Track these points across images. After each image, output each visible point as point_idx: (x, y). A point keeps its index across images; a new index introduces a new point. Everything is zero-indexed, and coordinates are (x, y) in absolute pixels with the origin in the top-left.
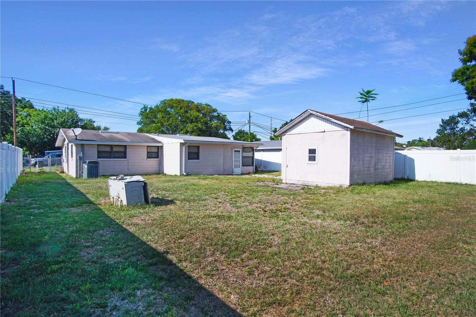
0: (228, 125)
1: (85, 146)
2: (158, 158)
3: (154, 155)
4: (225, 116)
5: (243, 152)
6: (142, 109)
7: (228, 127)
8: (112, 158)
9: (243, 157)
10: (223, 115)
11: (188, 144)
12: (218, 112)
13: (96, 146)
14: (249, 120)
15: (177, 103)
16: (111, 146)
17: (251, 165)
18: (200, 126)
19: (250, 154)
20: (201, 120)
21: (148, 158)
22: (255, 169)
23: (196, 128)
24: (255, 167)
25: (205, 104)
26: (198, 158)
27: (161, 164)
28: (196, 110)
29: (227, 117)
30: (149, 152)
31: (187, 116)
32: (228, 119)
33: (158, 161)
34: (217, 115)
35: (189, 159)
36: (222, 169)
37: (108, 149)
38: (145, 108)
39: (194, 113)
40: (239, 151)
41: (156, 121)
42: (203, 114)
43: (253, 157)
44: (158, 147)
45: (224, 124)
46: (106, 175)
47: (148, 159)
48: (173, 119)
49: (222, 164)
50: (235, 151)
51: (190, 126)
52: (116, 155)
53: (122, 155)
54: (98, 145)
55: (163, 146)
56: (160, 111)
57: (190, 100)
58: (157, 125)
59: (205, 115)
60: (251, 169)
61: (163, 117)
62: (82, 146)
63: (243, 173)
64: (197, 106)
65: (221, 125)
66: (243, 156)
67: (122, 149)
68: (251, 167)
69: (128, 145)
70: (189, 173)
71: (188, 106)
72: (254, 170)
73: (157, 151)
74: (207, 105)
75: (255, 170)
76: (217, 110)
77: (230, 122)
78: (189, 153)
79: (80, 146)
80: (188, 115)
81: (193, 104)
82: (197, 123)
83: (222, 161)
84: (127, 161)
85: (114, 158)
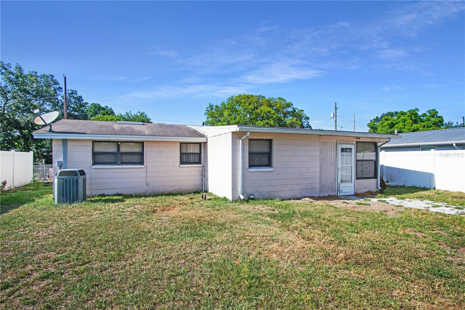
0: (306, 121)
1: (69, 144)
2: (201, 164)
3: (192, 158)
4: (302, 111)
5: (357, 151)
6: (208, 108)
7: (306, 124)
8: (119, 165)
9: (357, 160)
10: (299, 110)
11: (248, 134)
12: (294, 107)
13: (91, 144)
14: (335, 113)
15: (246, 99)
16: (118, 144)
17: (373, 175)
18: (272, 123)
19: (370, 155)
20: (273, 116)
21: (182, 163)
22: (381, 183)
23: (267, 125)
24: (381, 180)
25: (278, 99)
26: (269, 165)
27: (204, 175)
28: (267, 105)
29: (304, 112)
30: (183, 154)
31: (257, 113)
32: (305, 115)
33: (200, 169)
34: (292, 110)
35: (250, 166)
36: (318, 186)
37: (112, 149)
38: (211, 107)
39: (265, 109)
40: (351, 149)
41: (222, 119)
42: (276, 110)
43: (376, 162)
44: (200, 144)
45: (301, 121)
46: (106, 194)
47: (181, 166)
48: (241, 117)
49: (318, 175)
50: (343, 150)
51: (260, 123)
52: (125, 158)
53: (136, 158)
54: (94, 142)
55: (207, 142)
56: (226, 108)
57: (260, 95)
58: (222, 123)
59: (278, 111)
60: (372, 184)
61: (229, 115)
62: (63, 143)
63: (359, 192)
64: (268, 101)
65: (298, 121)
66: (358, 158)
67: (137, 149)
68: (374, 181)
69: (146, 141)
70: (252, 195)
71: (257, 102)
72: (377, 187)
73: (199, 152)
74: (281, 99)
75: (381, 186)
76: (292, 104)
77: (308, 118)
78: (250, 153)
79: (61, 143)
80: (258, 111)
81: (264, 99)
82: (269, 120)
83: (318, 170)
84: (144, 170)
85: (123, 163)
